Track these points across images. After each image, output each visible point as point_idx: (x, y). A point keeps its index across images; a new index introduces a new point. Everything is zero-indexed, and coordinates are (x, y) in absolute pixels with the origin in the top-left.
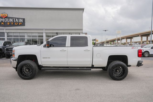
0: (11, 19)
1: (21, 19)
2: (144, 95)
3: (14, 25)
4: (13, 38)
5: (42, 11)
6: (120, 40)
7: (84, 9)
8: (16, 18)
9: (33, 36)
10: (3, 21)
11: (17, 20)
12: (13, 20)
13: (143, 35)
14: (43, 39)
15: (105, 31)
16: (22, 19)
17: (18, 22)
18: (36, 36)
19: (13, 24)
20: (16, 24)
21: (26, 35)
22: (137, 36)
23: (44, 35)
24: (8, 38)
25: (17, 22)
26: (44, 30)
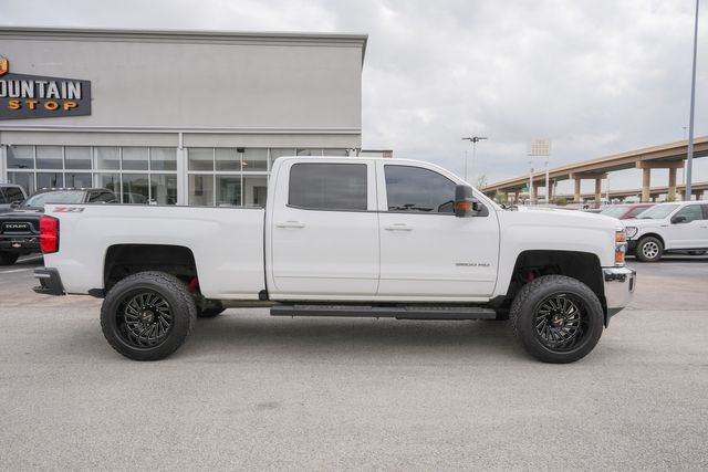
0: (24, 85)
1: (74, 82)
2: (562, 430)
3: (38, 111)
4: (35, 170)
5: (169, 48)
6: (547, 183)
7: (366, 40)
8: (48, 80)
9: (127, 165)
11: (56, 89)
12: (36, 87)
13: (652, 161)
14: (175, 177)
15: (474, 140)
16: (78, 86)
17: (57, 96)
18: (142, 165)
19: (36, 108)
20: (50, 105)
21: (95, 158)
22: (624, 164)
23: (182, 158)
24: (10, 170)
25: (53, 96)
26: (180, 135)
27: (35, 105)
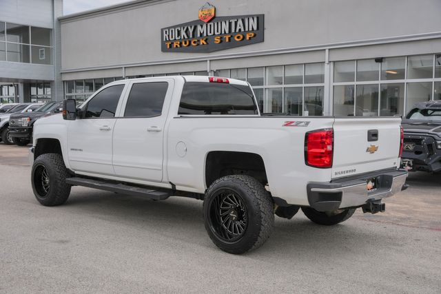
0: (223, 24)
1: (253, 17)
8: (237, 18)
10: (205, 35)
11: (242, 25)
14: (322, 88)
17: (242, 30)
19: (230, 41)
20: (238, 37)
21: (267, 76)
23: (328, 71)
25: (240, 30)
26: (327, 51)
27: (229, 38)
